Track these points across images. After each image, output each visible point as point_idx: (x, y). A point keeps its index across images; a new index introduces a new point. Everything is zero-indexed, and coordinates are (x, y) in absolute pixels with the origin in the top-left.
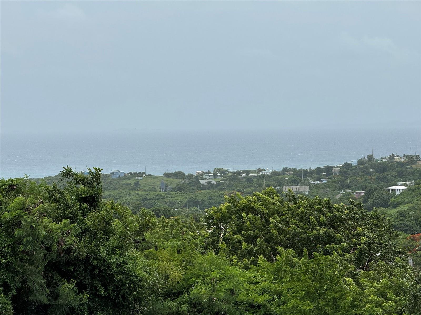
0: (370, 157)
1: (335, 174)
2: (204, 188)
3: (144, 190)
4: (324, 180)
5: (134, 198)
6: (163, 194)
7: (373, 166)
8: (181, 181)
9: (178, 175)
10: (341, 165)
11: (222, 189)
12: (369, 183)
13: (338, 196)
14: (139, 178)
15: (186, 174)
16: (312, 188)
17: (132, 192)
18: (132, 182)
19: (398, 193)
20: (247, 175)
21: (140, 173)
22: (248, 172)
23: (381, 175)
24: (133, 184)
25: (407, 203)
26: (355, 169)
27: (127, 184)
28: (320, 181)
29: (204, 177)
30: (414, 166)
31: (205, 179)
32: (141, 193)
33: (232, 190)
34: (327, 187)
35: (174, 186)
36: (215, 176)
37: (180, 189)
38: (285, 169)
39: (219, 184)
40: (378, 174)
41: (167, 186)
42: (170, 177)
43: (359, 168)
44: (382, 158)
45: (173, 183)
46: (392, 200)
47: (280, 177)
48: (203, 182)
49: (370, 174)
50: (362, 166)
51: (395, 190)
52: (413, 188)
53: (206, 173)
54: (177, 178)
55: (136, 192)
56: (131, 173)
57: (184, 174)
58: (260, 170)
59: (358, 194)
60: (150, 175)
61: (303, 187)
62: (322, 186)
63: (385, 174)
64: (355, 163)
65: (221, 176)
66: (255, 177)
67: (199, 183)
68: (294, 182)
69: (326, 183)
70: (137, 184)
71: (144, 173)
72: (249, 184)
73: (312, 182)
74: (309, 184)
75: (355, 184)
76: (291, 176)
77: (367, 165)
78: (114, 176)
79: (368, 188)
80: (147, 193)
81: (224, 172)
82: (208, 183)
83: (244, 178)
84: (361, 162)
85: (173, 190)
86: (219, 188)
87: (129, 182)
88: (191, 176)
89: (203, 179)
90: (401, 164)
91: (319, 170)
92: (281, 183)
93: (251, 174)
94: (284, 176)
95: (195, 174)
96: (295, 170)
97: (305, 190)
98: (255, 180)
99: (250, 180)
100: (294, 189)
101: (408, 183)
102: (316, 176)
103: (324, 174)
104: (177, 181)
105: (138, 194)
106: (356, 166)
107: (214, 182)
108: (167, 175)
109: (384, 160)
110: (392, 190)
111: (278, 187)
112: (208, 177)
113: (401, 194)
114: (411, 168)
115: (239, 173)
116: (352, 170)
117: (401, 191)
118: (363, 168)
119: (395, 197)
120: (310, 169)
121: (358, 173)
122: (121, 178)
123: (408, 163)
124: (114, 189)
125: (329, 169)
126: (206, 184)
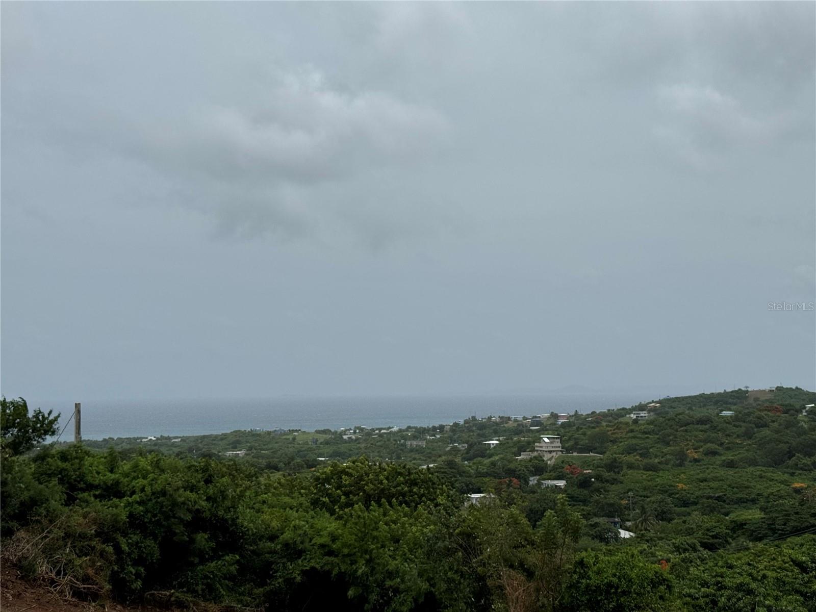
0: (474, 418)
1: (447, 431)
2: (345, 442)
3: (299, 444)
4: (438, 436)
5: (291, 450)
6: (314, 446)
7: (475, 425)
8: (328, 437)
9: (325, 432)
10: (451, 424)
11: (359, 443)
12: (472, 438)
13: (448, 449)
14: (296, 433)
15: (333, 431)
16: (428, 442)
17: (290, 446)
18: (290, 437)
19: (492, 446)
20: (380, 431)
21: (296, 430)
22: (380, 429)
23: (481, 432)
24: (291, 439)
25: (499, 454)
26: (462, 427)
27: (286, 439)
28: (434, 436)
29: (346, 433)
30: (506, 425)
31: (347, 435)
32: (296, 446)
33: (367, 443)
34: (440, 442)
35: (322, 440)
36: (355, 432)
37: (327, 443)
38: (409, 427)
39: (357, 439)
40: (479, 431)
41: (317, 440)
42: (320, 433)
43: (465, 427)
44: (482, 419)
45: (322, 438)
46: (488, 452)
47: (404, 433)
48: (345, 437)
49: (473, 431)
50: (467, 425)
51: (490, 444)
52: (504, 442)
53: (348, 430)
54: (326, 434)
55: (293, 445)
56: (289, 430)
57: (331, 431)
58: (390, 428)
59: (463, 447)
60: (304, 432)
61: (421, 441)
62: (436, 441)
63: (484, 431)
64: (462, 422)
65: (359, 432)
66: (385, 433)
67: (342, 438)
68: (414, 437)
69: (439, 438)
70: (294, 439)
71: (299, 430)
72: (381, 439)
73: (428, 437)
74: (426, 439)
75: (461, 439)
76: (413, 432)
77: (471, 424)
78: (276, 432)
79: (470, 443)
80: (301, 446)
81: (362, 430)
82: (349, 438)
83: (377, 434)
84: (466, 422)
85: (321, 443)
86: (357, 442)
87: (288, 437)
88: (336, 432)
89: (345, 435)
90: (496, 424)
91: (434, 428)
92: (405, 438)
93: (383, 431)
94: (407, 433)
95: (339, 431)
96: (416, 428)
97: (423, 444)
98: (385, 435)
99: (381, 435)
100: (415, 443)
101: (501, 438)
102: (432, 432)
103: (438, 431)
104: (325, 436)
105: (294, 447)
106: (462, 425)
107: (354, 437)
108: (318, 432)
109: (484, 420)
110: (488, 444)
111: (402, 441)
112: (349, 434)
113: (494, 447)
114: (504, 427)
115: (373, 430)
116: (459, 428)
117: (495, 445)
118: (468, 427)
119: (490, 450)
120: (428, 427)
121: (464, 431)
122: (281, 434)
123: (502, 423)
124: (276, 443)
125: (442, 428)
126: (347, 439)
